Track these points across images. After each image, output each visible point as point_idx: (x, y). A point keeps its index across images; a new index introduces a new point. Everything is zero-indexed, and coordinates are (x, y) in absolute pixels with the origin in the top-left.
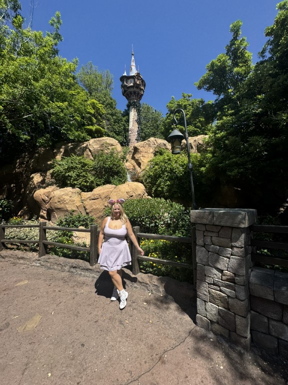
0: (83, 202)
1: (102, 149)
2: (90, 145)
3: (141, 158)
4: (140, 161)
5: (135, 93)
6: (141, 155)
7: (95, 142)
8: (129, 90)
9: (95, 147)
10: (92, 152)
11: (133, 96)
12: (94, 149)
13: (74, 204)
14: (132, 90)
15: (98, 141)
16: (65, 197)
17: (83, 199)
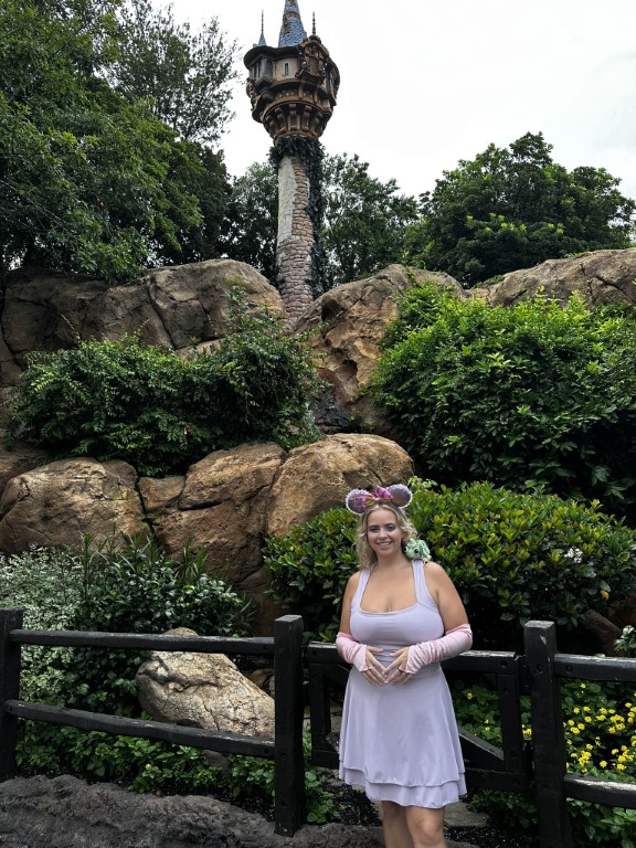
0: (150, 522)
1: (206, 306)
2: (157, 288)
3: (358, 344)
4: (355, 358)
5: (300, 107)
6: (355, 334)
7: (177, 277)
8: (280, 99)
9: (178, 296)
10: (168, 317)
11: (294, 122)
12: (175, 307)
13: (114, 527)
14: (290, 97)
15: (193, 272)
16: (77, 498)
17: (151, 505)
